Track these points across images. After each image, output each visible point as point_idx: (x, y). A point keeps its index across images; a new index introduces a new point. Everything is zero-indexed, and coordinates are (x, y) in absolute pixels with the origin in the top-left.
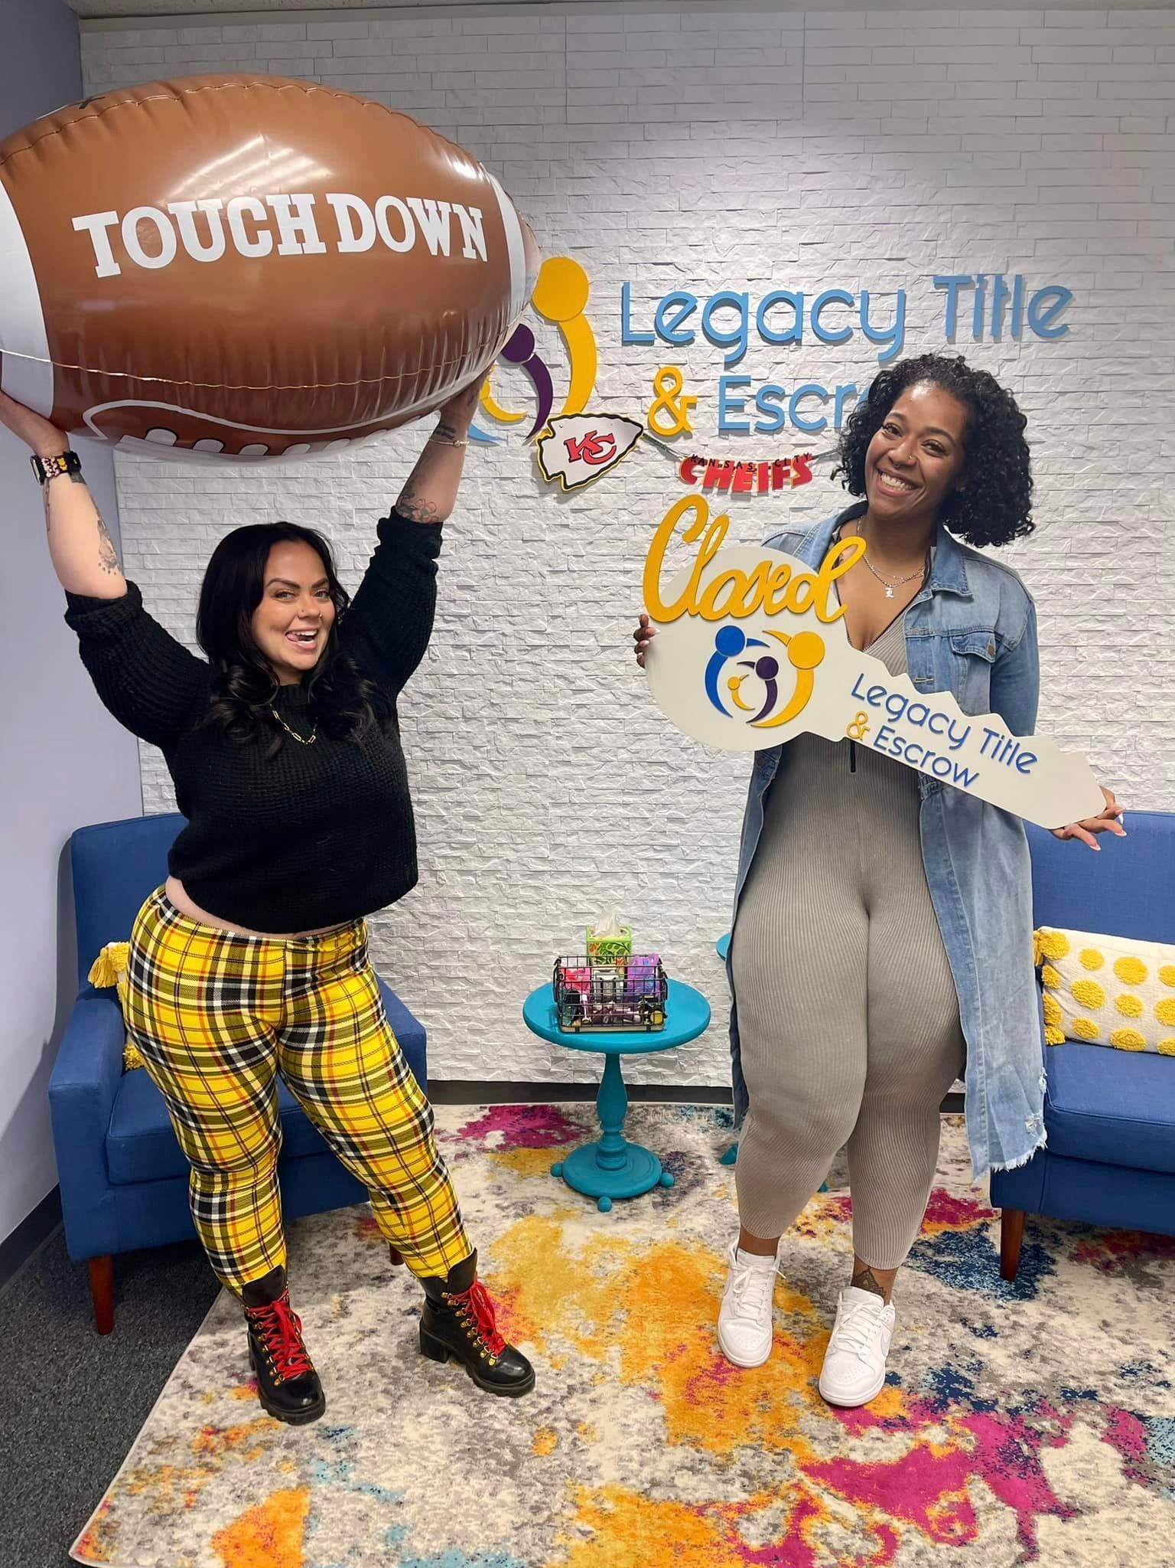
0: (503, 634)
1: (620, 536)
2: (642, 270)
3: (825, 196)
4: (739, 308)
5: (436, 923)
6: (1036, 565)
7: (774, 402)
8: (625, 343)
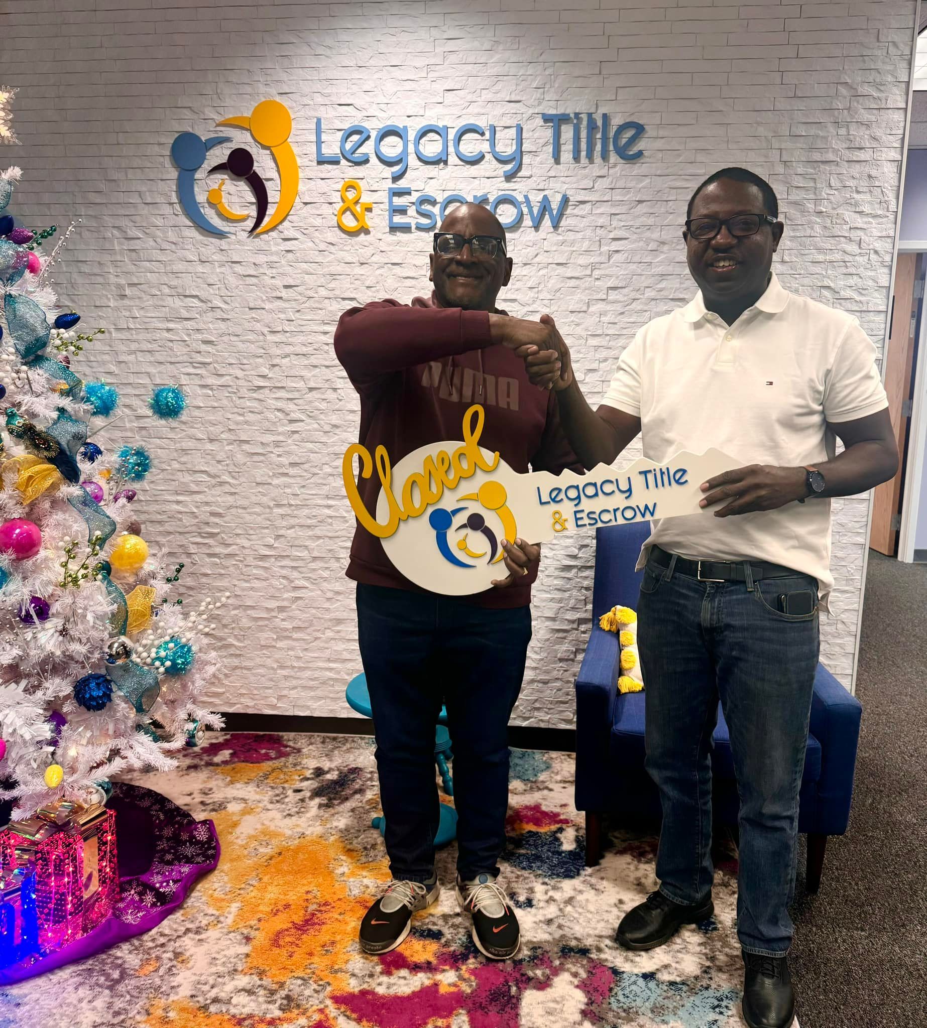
0: (236, 377)
1: (320, 306)
2: (330, 109)
3: (461, 56)
4: (400, 137)
5: (191, 593)
6: (625, 331)
7: (427, 207)
8: (320, 163)
